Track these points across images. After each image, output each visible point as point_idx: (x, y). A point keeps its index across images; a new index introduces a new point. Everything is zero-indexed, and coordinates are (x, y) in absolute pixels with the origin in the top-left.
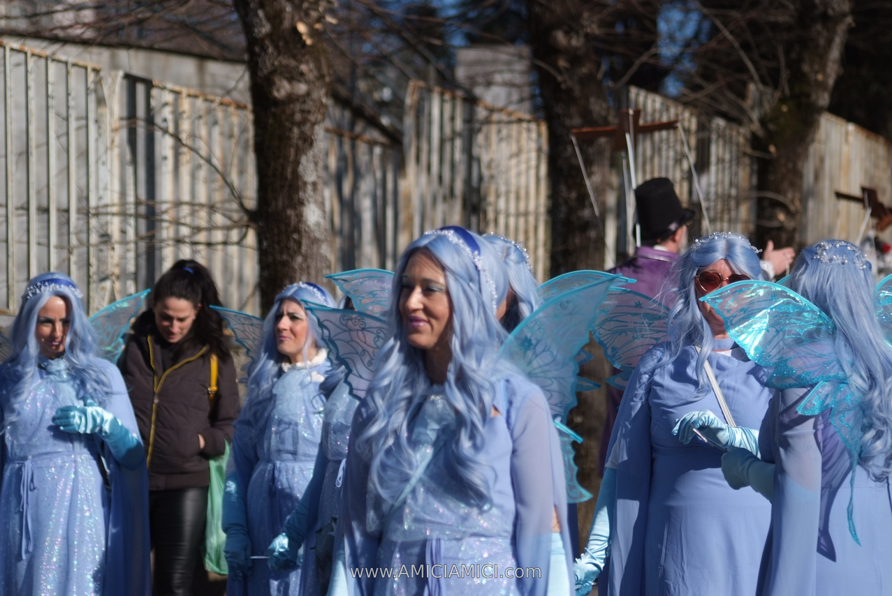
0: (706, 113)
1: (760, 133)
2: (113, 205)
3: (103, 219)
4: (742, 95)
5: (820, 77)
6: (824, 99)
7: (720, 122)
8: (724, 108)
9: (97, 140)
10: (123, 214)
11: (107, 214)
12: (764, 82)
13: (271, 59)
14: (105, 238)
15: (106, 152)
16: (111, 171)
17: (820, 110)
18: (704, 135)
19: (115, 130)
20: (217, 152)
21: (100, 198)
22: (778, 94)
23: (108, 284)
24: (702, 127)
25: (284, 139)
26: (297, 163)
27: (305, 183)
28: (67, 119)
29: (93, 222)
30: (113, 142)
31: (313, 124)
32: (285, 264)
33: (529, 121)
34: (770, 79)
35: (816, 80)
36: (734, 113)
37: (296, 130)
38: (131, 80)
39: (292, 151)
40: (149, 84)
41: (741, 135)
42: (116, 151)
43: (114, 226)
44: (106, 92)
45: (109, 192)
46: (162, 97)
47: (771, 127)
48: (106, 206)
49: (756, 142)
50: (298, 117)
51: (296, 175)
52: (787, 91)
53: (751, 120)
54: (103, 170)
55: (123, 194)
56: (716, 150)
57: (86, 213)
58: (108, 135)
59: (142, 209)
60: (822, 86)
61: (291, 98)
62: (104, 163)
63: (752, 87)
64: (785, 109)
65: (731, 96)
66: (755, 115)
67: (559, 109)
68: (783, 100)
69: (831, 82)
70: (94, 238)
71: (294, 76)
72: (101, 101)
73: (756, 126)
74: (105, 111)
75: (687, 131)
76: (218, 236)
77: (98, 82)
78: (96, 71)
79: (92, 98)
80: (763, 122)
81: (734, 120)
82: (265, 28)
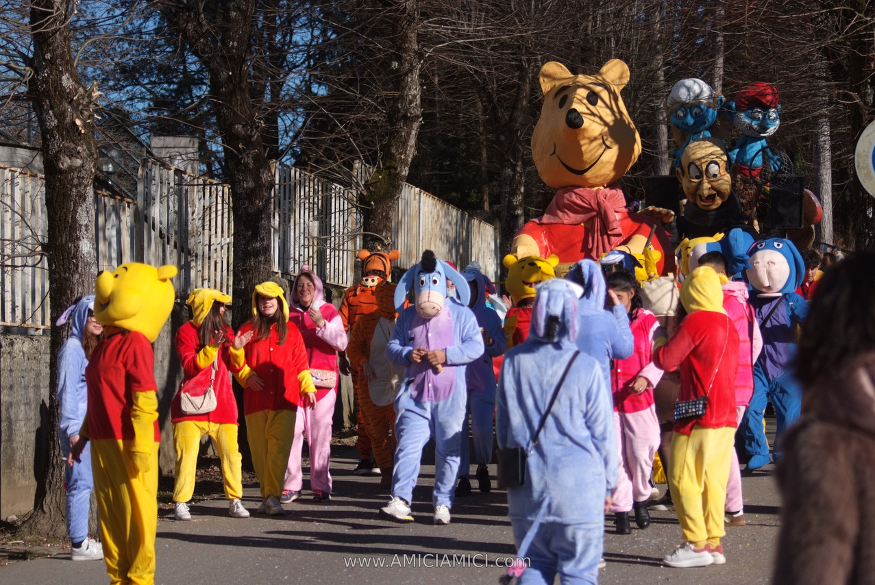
4: (351, 167)
7: (337, 185)
8: (340, 177)
12: (367, 161)
17: (402, 181)
18: (328, 193)
24: (326, 188)
25: (67, 196)
26: (75, 212)
27: (81, 225)
31: (86, 186)
32: (67, 279)
33: (216, 184)
37: (74, 190)
39: (72, 204)
47: (372, 188)
49: (361, 198)
50: (76, 181)
51: (74, 220)
56: (335, 205)
60: (404, 162)
61: (71, 169)
63: (357, 165)
65: (346, 169)
68: (379, 171)
69: (410, 160)
71: (73, 154)
73: (362, 189)
76: (20, 261)
80: (366, 186)
81: (347, 185)
82: (55, 122)
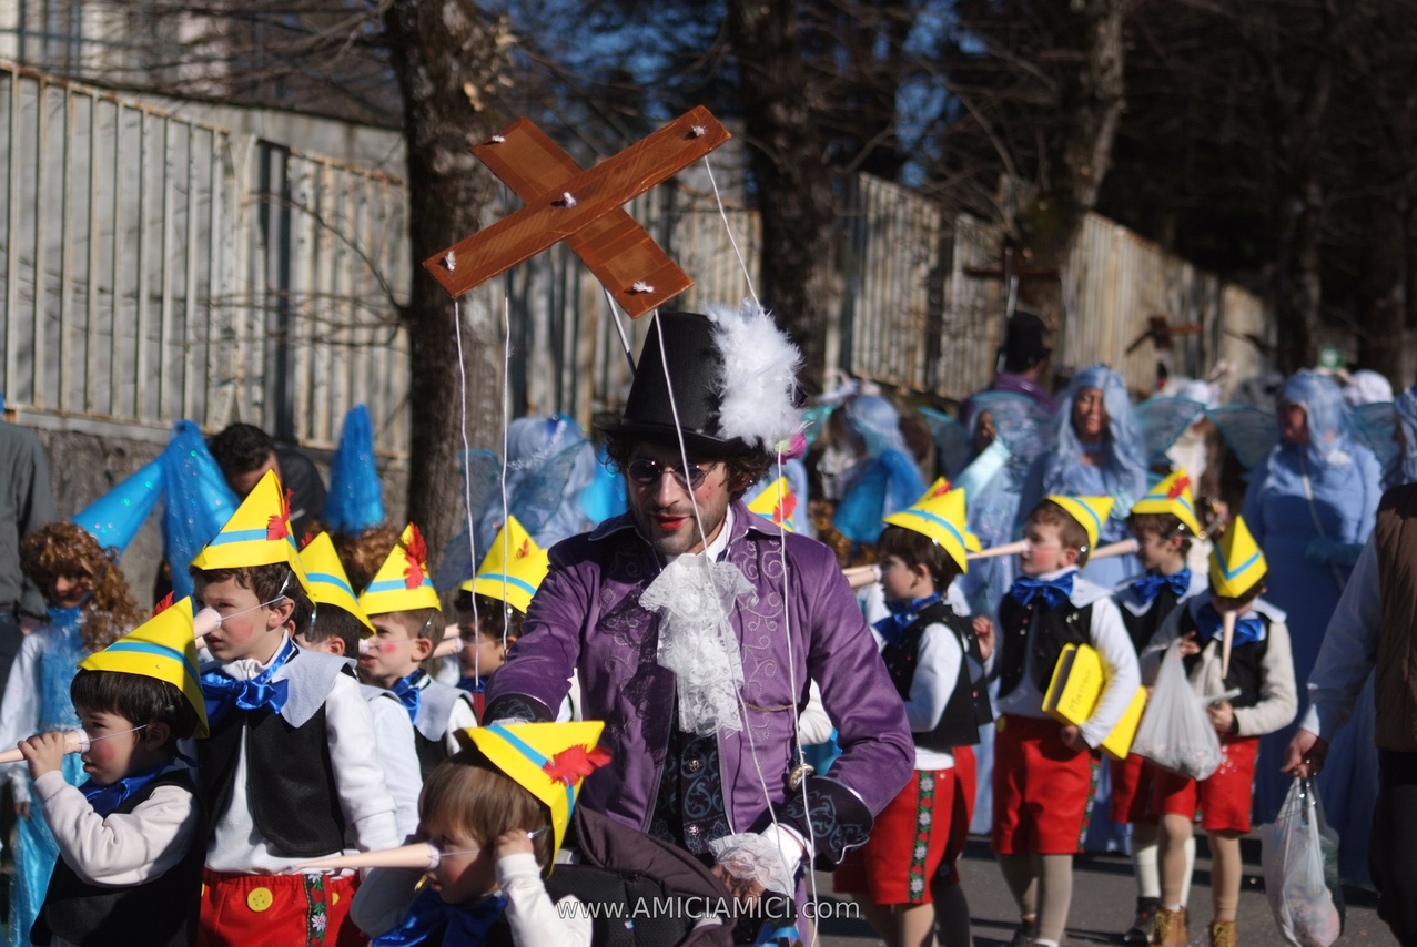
0: (951, 208)
1: (1014, 234)
2: (238, 295)
3: (227, 311)
4: (993, 187)
5: (1085, 171)
6: (1090, 197)
7: (966, 220)
8: (972, 202)
9: (222, 217)
10: (251, 306)
11: (231, 305)
12: (1020, 173)
13: (432, 126)
14: (229, 333)
15: (232, 232)
16: (237, 255)
17: (1084, 210)
18: (948, 234)
19: (244, 206)
20: (365, 236)
21: (223, 286)
22: (1035, 190)
23: (229, 389)
24: (946, 225)
25: (445, 222)
28: (188, 192)
29: (215, 314)
30: (241, 218)
31: (481, 205)
32: (441, 371)
33: (739, 210)
34: (1028, 171)
35: (1080, 174)
36: (984, 209)
37: (459, 212)
38: (266, 147)
40: (286, 152)
41: (991, 235)
42: (245, 231)
43: (240, 319)
44: (235, 158)
45: (234, 280)
46: (302, 168)
47: (1027, 227)
48: (231, 296)
49: (1008, 244)
50: (462, 196)
52: (1046, 185)
53: (1002, 219)
54: (228, 253)
55: (251, 282)
56: (962, 254)
57: (206, 303)
58: (236, 211)
59: (274, 301)
60: (1088, 181)
61: (455, 173)
62: (230, 245)
63: (1006, 181)
64: (1043, 206)
65: (981, 190)
66: (1008, 213)
67: (775, 197)
68: (1042, 196)
69: (1098, 176)
70: (215, 334)
71: (459, 147)
72: (229, 171)
73: (1009, 226)
74: (234, 182)
75: (927, 229)
76: (363, 335)
77: (227, 148)
78: (225, 135)
79: (219, 167)
80: (1018, 221)
81: (983, 217)
82: (427, 89)
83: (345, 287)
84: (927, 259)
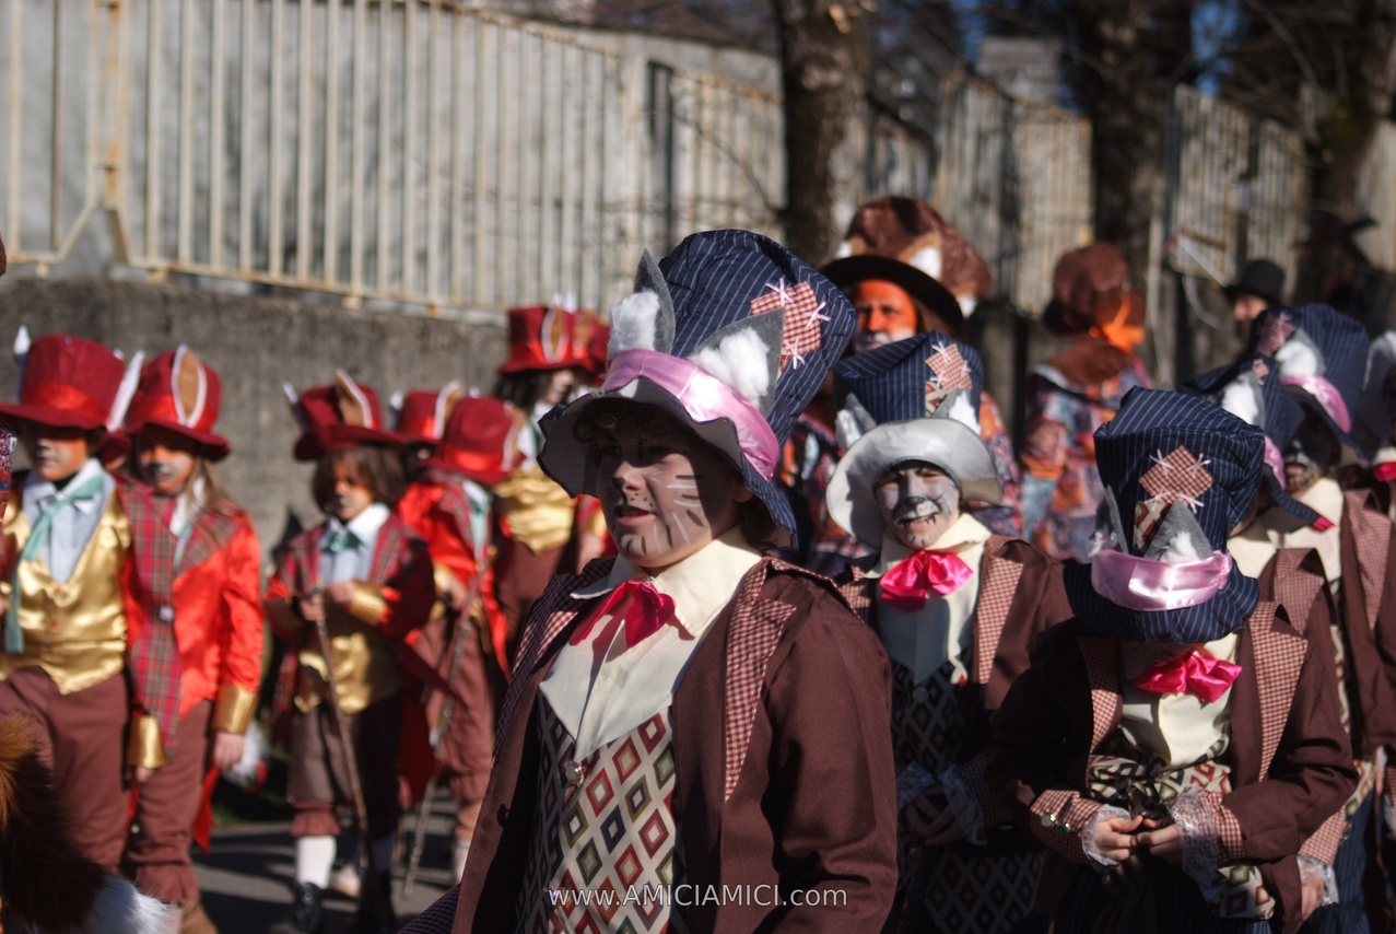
0: (1258, 114)
1: (1316, 139)
2: (630, 201)
3: (619, 215)
4: (1295, 97)
5: (1379, 81)
10: (641, 209)
11: (623, 210)
12: (1320, 84)
13: (801, 47)
14: (621, 234)
15: (622, 143)
16: (627, 163)
17: (1379, 118)
18: (1255, 139)
19: (633, 120)
20: (740, 143)
21: (615, 193)
22: (1334, 99)
25: (814, 132)
26: (826, 158)
27: (833, 181)
28: (584, 109)
29: (609, 218)
30: (630, 133)
31: (846, 117)
34: (1327, 82)
35: (1375, 83)
36: (1288, 116)
37: (826, 125)
38: (653, 67)
39: (821, 147)
40: (670, 71)
41: (1294, 142)
42: (634, 142)
43: (631, 221)
44: (625, 77)
45: (625, 185)
46: (684, 85)
47: (1328, 134)
48: (623, 201)
49: (1311, 149)
50: (830, 108)
52: (1345, 94)
53: (1304, 125)
54: (619, 162)
55: (641, 188)
56: (1270, 156)
57: (602, 207)
58: (627, 124)
59: (661, 205)
60: (1382, 90)
61: (825, 88)
62: (620, 155)
63: (1307, 94)
64: (1342, 115)
65: (1283, 99)
66: (1310, 119)
67: (1104, 107)
68: (1340, 105)
70: (610, 234)
71: (826, 64)
72: (620, 88)
74: (625, 99)
75: (1236, 135)
77: (618, 68)
78: (616, 57)
79: (611, 87)
80: (1319, 126)
82: (798, 13)
83: (723, 190)
84: (1234, 161)
